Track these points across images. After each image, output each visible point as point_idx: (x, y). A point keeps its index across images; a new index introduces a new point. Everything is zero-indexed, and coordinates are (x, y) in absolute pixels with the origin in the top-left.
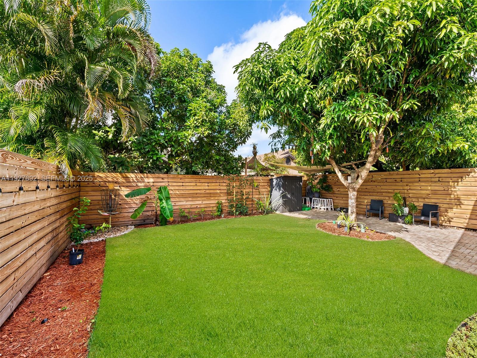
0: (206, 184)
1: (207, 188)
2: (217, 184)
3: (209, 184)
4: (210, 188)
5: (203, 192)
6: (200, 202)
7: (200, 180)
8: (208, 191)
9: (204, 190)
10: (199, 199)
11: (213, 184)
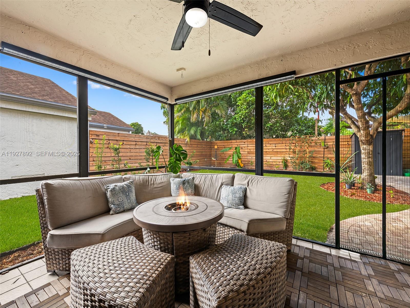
0: (274, 145)
1: (274, 147)
2: (283, 145)
3: (276, 145)
4: (277, 148)
5: (271, 150)
6: (269, 158)
7: (269, 142)
8: (275, 150)
9: (272, 150)
10: (268, 155)
11: (280, 145)
